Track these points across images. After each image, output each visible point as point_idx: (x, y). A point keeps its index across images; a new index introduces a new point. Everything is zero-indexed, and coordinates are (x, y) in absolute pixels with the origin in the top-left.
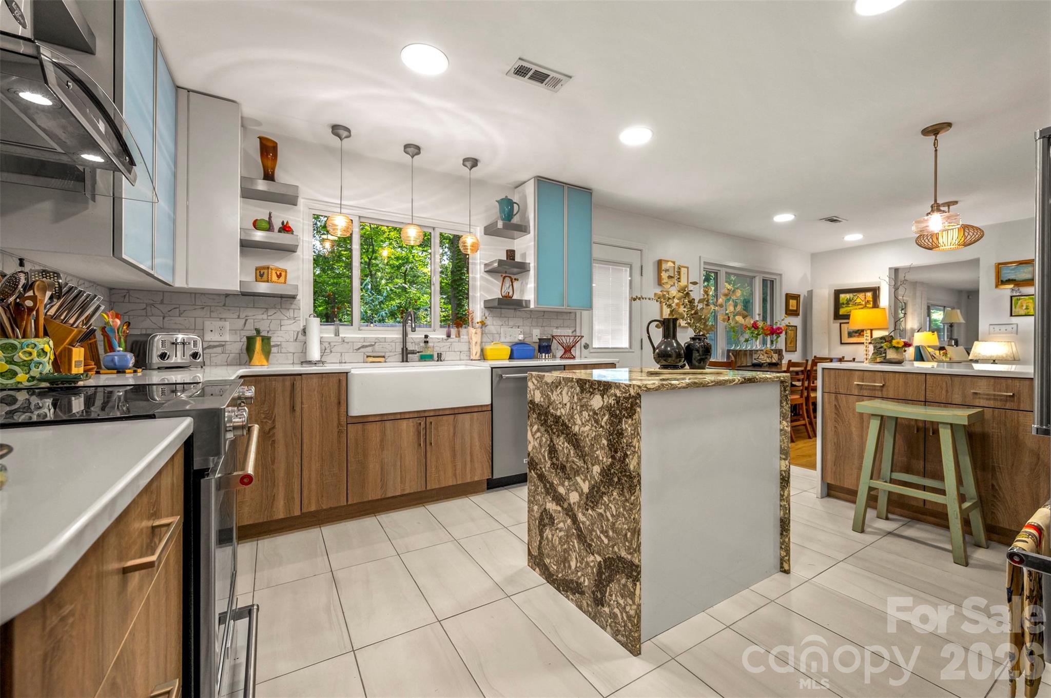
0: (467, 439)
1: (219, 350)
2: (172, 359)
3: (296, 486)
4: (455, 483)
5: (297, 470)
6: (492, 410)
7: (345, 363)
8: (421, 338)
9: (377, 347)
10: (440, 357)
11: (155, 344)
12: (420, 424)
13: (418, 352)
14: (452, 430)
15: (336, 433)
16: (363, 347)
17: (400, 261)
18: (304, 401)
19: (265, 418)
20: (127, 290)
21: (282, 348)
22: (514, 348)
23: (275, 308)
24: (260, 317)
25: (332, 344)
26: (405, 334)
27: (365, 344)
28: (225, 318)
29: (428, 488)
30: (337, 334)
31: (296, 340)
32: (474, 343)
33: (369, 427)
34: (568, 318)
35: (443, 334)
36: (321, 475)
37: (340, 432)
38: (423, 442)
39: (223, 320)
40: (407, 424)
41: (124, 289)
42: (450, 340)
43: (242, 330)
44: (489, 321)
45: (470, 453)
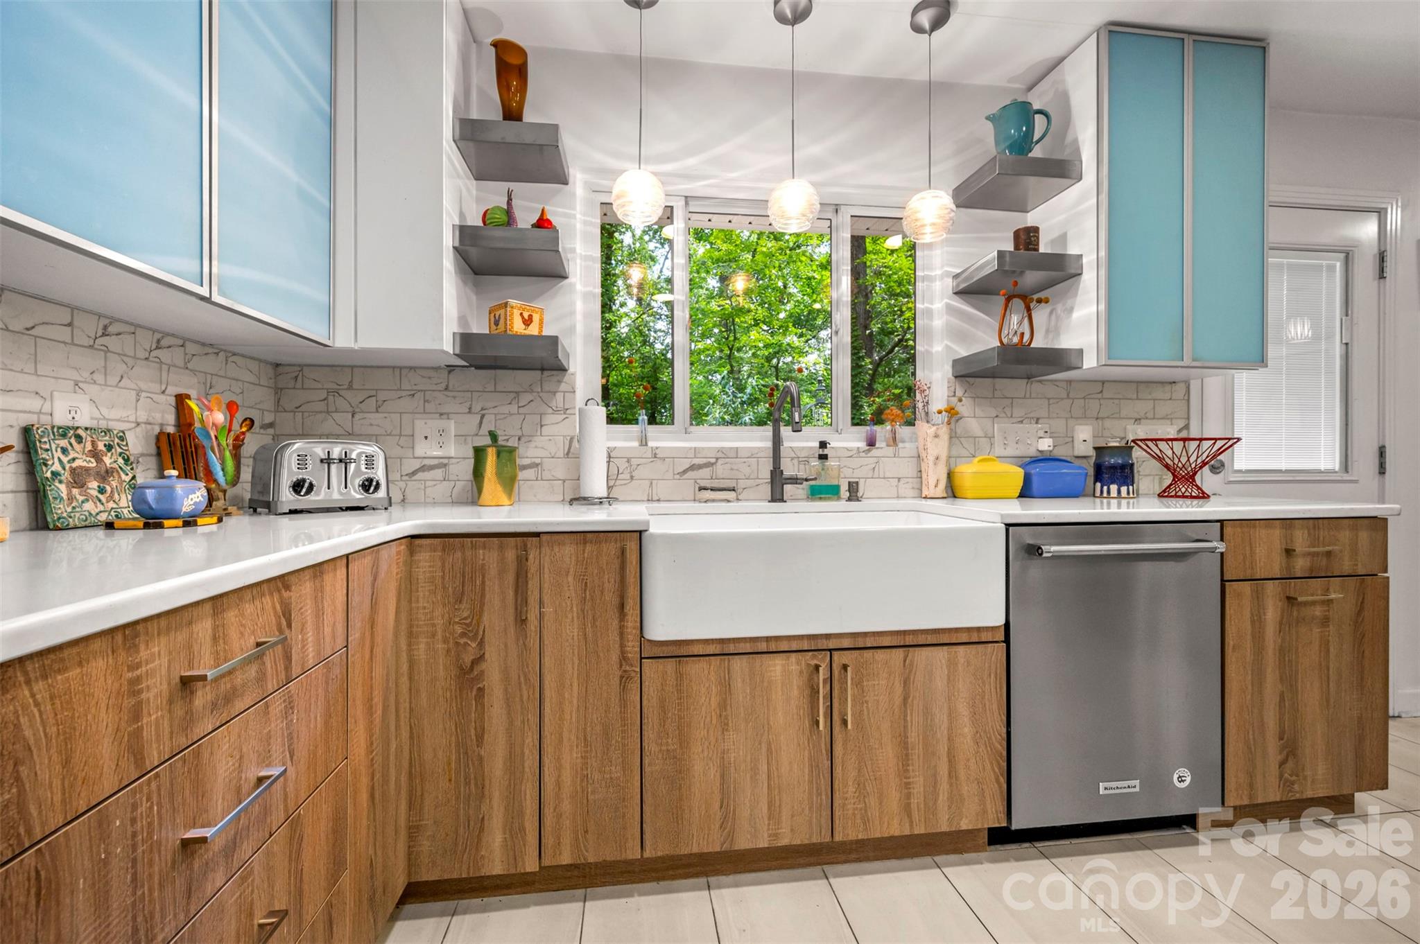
0: (941, 718)
1: (438, 473)
2: (318, 494)
3: (528, 802)
4: (907, 832)
5: (530, 762)
6: (1007, 640)
7: (658, 500)
8: (811, 448)
9: (720, 469)
10: (853, 490)
11: (286, 464)
12: (817, 667)
13: (807, 480)
14: (899, 689)
15: (617, 680)
16: (693, 468)
17: (771, 350)
18: (546, 599)
19: (463, 635)
20: (299, 365)
21: (543, 470)
22: (1035, 470)
23: (532, 391)
24: (505, 409)
25: (634, 462)
26: (777, 441)
27: (697, 461)
28: (448, 414)
29: (838, 838)
30: (644, 442)
31: (568, 454)
32: (931, 458)
33: (695, 669)
34: (1168, 396)
35: (859, 441)
36: (582, 781)
37: (624, 678)
38: (825, 717)
39: (445, 416)
40: (783, 666)
41: (294, 365)
42: (874, 452)
43: (477, 435)
44: (964, 408)
45: (949, 753)
